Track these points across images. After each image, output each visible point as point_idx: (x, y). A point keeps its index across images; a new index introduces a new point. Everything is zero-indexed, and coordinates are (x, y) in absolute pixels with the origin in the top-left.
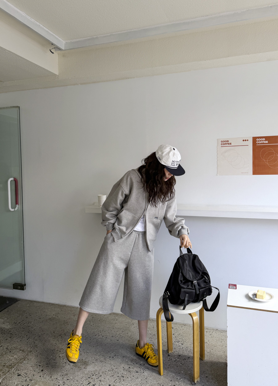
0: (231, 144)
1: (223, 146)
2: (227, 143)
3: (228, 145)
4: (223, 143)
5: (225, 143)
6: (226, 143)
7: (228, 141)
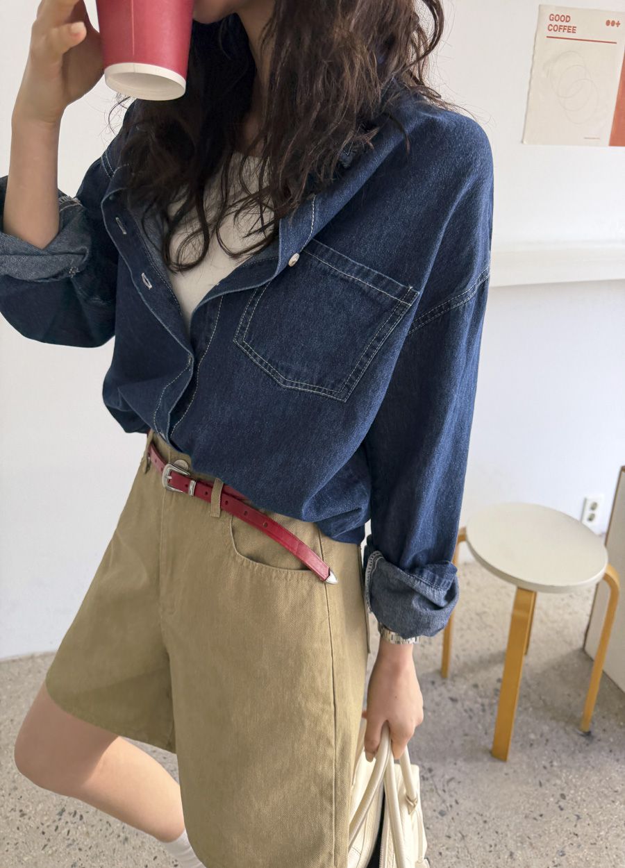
0: (573, 30)
1: (553, 34)
2: (564, 24)
3: (566, 34)
4: (554, 23)
5: (559, 23)
6: (561, 25)
7: (567, 19)
